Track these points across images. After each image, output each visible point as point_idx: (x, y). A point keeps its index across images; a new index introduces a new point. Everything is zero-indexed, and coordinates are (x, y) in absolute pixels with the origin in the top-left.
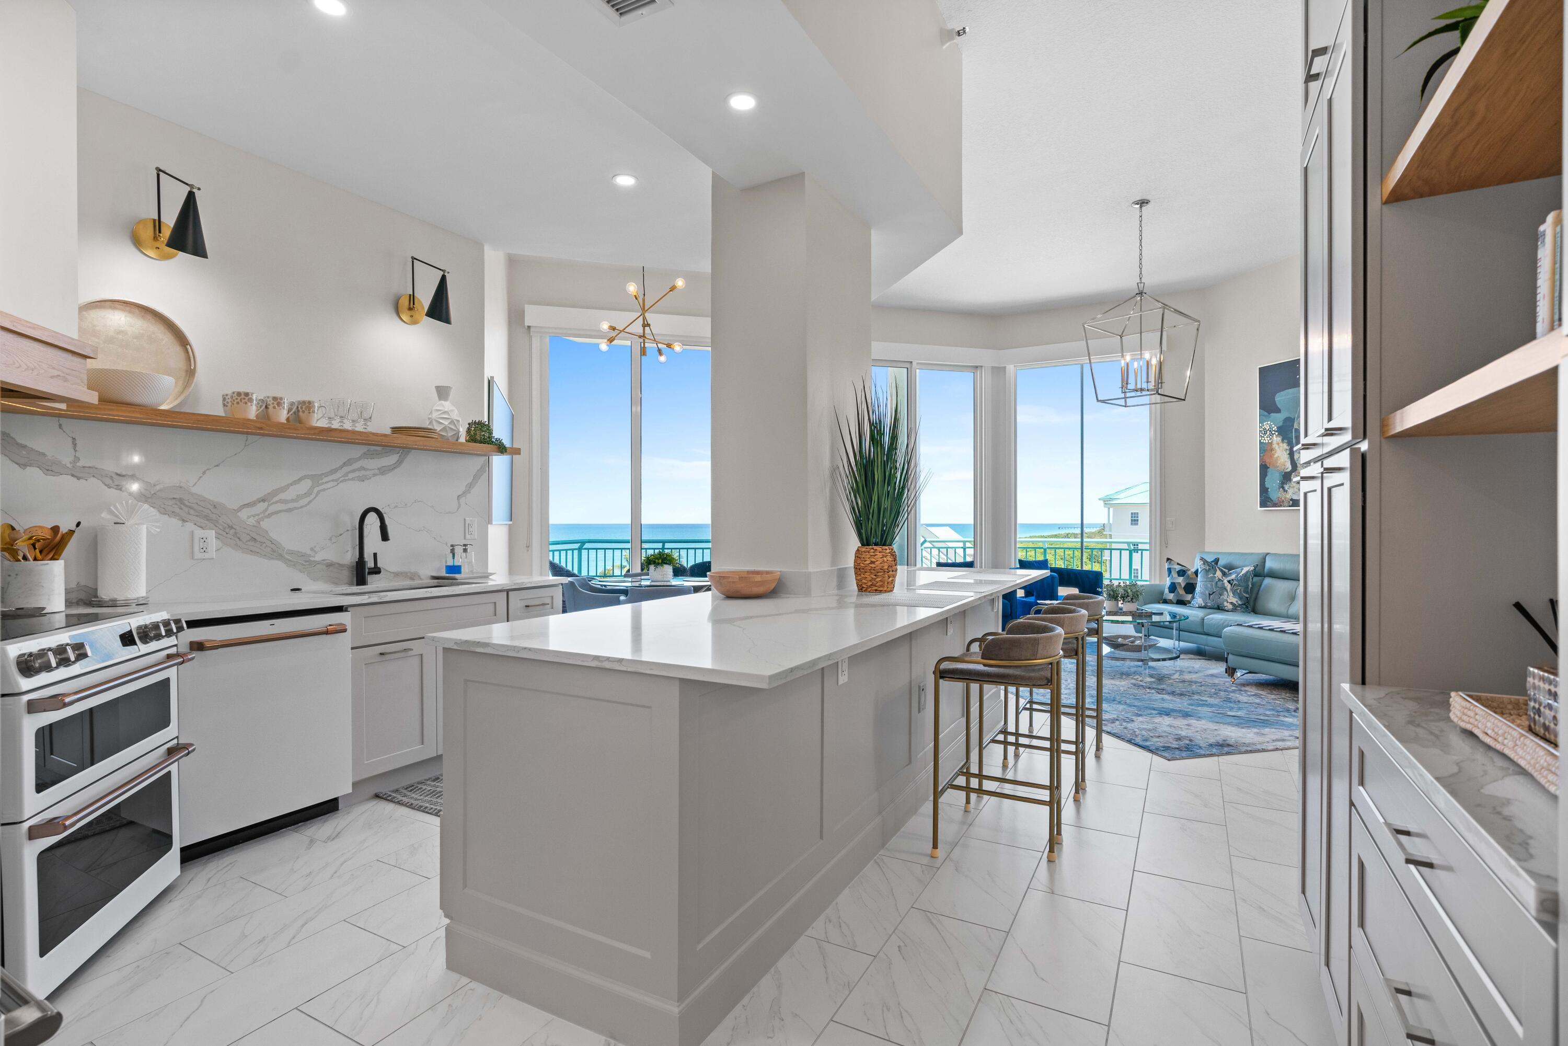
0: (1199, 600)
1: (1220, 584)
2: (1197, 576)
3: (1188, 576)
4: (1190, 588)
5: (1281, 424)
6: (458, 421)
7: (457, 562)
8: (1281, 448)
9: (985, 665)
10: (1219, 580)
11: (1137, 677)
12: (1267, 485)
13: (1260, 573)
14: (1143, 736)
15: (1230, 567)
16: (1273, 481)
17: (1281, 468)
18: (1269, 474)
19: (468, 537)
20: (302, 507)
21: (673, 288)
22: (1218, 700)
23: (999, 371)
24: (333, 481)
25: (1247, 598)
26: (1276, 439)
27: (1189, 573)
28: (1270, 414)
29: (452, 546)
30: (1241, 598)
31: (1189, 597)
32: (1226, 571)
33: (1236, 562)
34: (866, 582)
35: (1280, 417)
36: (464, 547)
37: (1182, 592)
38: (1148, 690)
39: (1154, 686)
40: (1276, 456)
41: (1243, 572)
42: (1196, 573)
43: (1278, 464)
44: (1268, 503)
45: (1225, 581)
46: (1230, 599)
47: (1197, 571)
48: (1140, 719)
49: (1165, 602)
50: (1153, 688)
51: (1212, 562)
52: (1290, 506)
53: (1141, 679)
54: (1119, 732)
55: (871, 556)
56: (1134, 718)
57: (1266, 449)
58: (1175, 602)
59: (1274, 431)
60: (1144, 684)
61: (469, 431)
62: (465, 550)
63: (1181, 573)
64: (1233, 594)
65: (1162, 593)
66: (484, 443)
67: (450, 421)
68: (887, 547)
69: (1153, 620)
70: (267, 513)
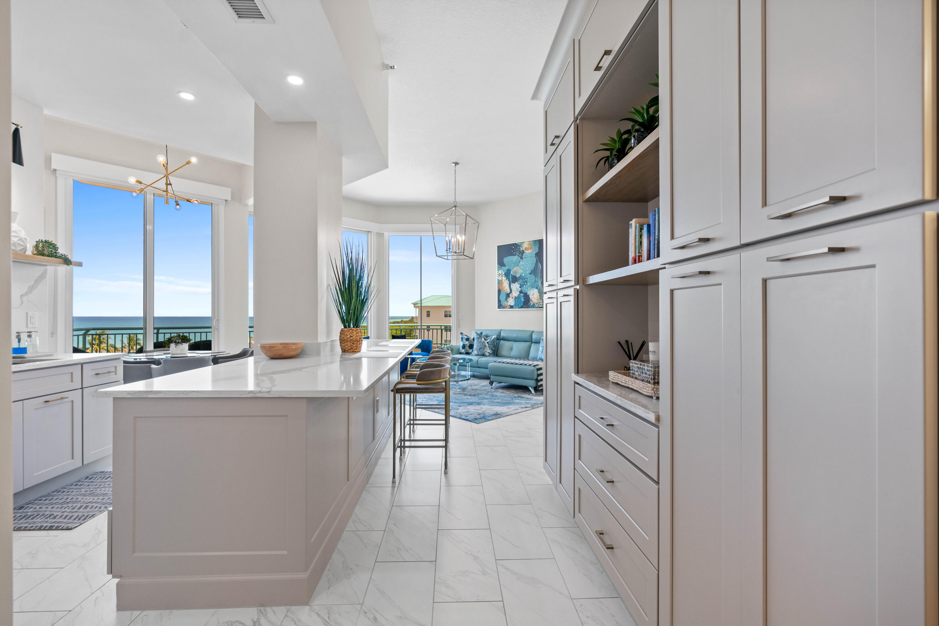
0: (475, 352)
1: (484, 344)
2: (474, 341)
3: (470, 341)
4: (471, 346)
5: (506, 272)
6: (26, 239)
7: (22, 346)
8: (506, 283)
9: (418, 384)
10: (483, 342)
11: (453, 389)
12: (501, 299)
13: (499, 339)
14: (465, 415)
15: (487, 336)
16: (503, 297)
17: (506, 291)
18: (501, 294)
19: (29, 325)
21: (188, 163)
22: (489, 396)
23: (380, 235)
25: (494, 350)
26: (504, 278)
27: (470, 339)
28: (501, 267)
29: (18, 333)
30: (492, 350)
31: (470, 351)
32: (486, 338)
33: (489, 334)
34: (348, 347)
35: (505, 268)
36: (29, 334)
37: (468, 348)
38: (460, 395)
39: (462, 393)
40: (504, 286)
41: (493, 338)
42: (474, 339)
43: (505, 290)
44: (501, 307)
45: (486, 343)
46: (488, 351)
47: (474, 338)
48: (461, 408)
49: (461, 353)
50: (462, 394)
51: (480, 334)
52: (509, 308)
53: (455, 390)
54: (454, 415)
55: (350, 333)
56: (459, 408)
57: (500, 283)
58: (465, 353)
59: (503, 275)
60: (458, 392)
61: (37, 247)
62: (29, 336)
63: (467, 340)
64: (489, 348)
65: (459, 349)
66: (51, 257)
67: (18, 238)
68: (358, 328)
69: (460, 362)
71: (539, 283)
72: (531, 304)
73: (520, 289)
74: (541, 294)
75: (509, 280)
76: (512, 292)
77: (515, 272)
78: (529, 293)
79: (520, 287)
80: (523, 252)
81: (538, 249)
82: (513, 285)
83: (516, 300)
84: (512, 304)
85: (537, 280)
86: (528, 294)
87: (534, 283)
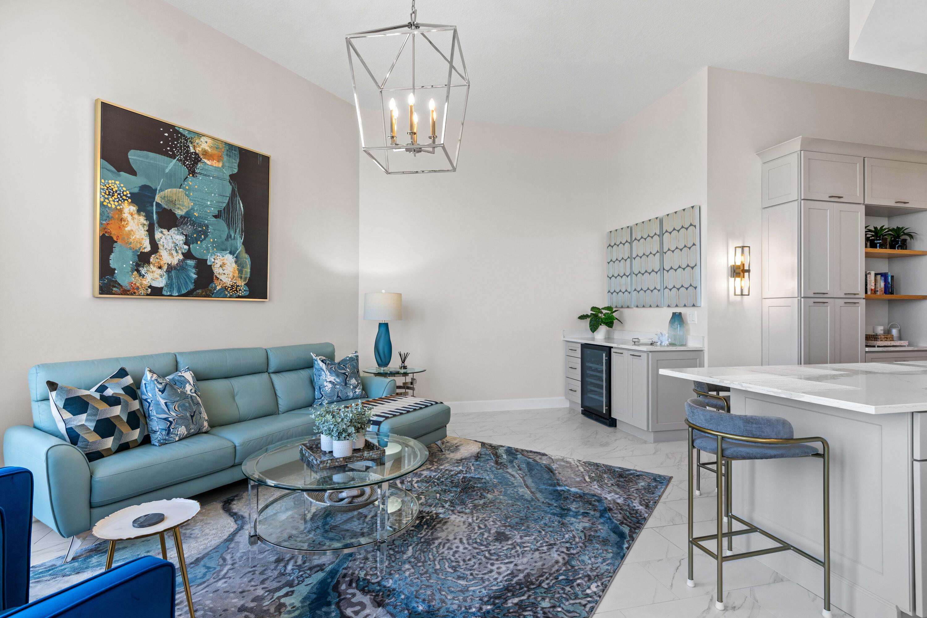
5: (136, 189)
8: (136, 221)
12: (113, 264)
16: (120, 261)
26: (129, 207)
28: (118, 170)
35: (136, 181)
40: (128, 229)
43: (131, 240)
44: (115, 289)
59: (126, 196)
71: (237, 243)
72: (216, 287)
73: (186, 247)
74: (243, 267)
75: (148, 217)
76: (159, 251)
77: (172, 202)
78: (213, 260)
79: (186, 243)
80: (197, 159)
81: (237, 167)
82: (162, 232)
83: (173, 273)
84: (160, 283)
85: (233, 235)
86: (209, 263)
87: (227, 240)
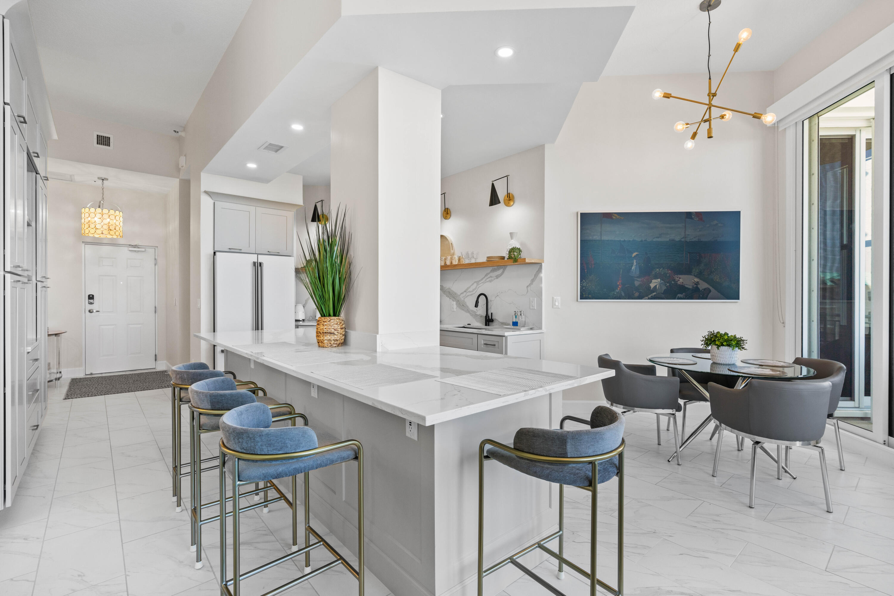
7: (517, 320)
19: (531, 307)
20: (474, 294)
24: (482, 283)
29: (515, 312)
62: (521, 315)
70: (466, 296)
